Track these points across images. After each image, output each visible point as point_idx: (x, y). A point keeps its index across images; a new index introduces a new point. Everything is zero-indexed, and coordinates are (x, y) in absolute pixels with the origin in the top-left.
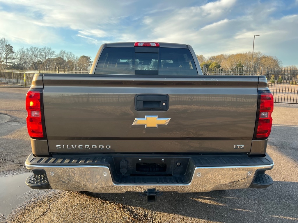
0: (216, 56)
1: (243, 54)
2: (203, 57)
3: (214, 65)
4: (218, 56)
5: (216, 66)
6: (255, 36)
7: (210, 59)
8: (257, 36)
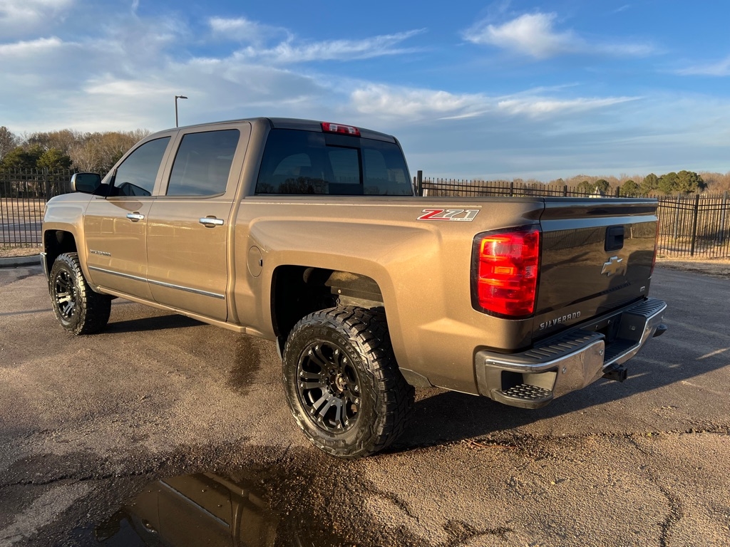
0: (50, 134)
1: (124, 135)
2: (10, 134)
3: (53, 159)
4: (56, 134)
5: (57, 161)
6: (177, 97)
7: (33, 140)
8: (182, 97)
